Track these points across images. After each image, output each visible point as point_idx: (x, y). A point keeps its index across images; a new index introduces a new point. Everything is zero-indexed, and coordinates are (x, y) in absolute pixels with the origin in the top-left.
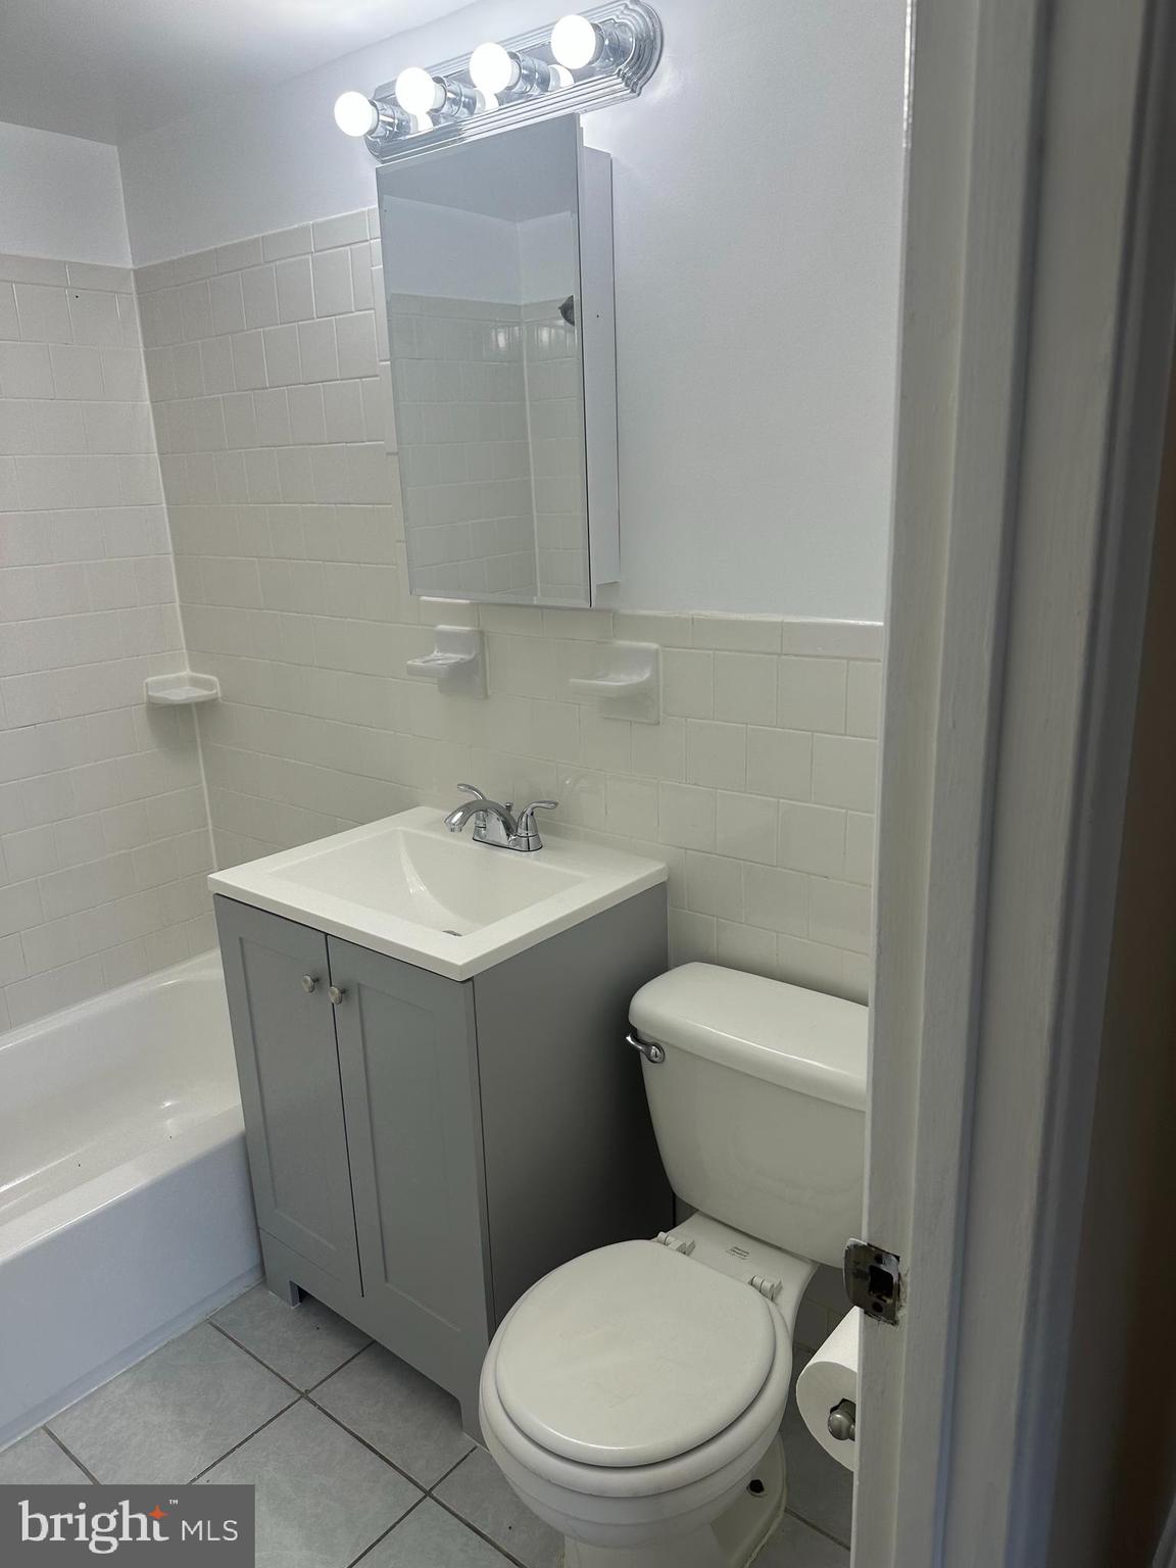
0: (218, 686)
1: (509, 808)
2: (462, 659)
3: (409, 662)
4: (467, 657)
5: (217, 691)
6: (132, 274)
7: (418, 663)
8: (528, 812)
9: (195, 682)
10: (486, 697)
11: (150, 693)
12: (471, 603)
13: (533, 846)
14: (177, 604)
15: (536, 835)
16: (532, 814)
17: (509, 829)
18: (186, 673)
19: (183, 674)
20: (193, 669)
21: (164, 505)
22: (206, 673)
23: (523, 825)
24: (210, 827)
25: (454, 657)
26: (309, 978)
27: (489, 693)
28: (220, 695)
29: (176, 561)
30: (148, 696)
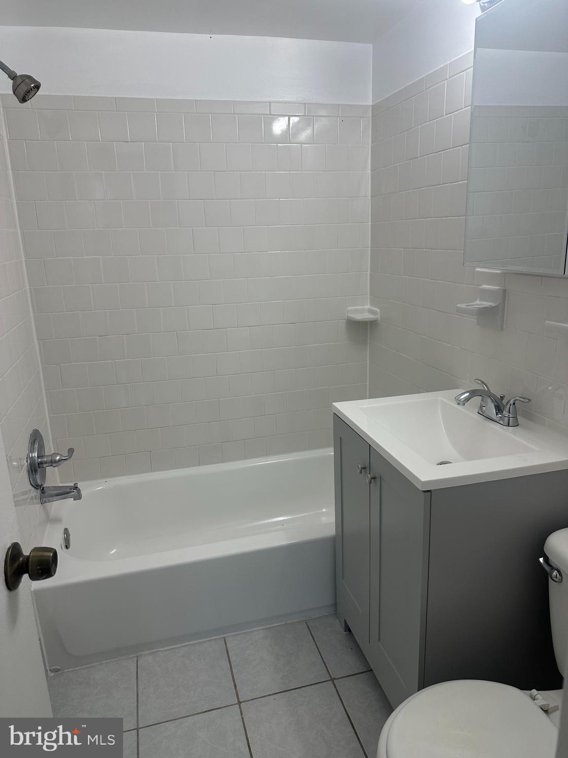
0: (379, 314)
1: (502, 398)
2: (490, 306)
3: (458, 305)
4: (494, 305)
5: (378, 317)
6: (371, 107)
7: (463, 306)
8: (512, 402)
9: (370, 311)
10: (502, 329)
11: (348, 315)
12: (502, 273)
13: (513, 423)
14: (369, 273)
15: (515, 417)
16: (514, 404)
17: (499, 409)
18: (368, 307)
19: (366, 307)
20: (371, 305)
21: (370, 223)
22: (375, 307)
23: (507, 409)
24: (368, 383)
25: (487, 304)
26: (360, 466)
27: (504, 327)
28: (379, 319)
29: (371, 250)
30: (347, 316)
